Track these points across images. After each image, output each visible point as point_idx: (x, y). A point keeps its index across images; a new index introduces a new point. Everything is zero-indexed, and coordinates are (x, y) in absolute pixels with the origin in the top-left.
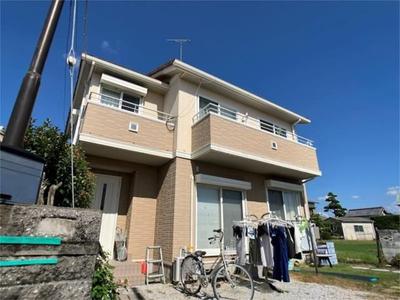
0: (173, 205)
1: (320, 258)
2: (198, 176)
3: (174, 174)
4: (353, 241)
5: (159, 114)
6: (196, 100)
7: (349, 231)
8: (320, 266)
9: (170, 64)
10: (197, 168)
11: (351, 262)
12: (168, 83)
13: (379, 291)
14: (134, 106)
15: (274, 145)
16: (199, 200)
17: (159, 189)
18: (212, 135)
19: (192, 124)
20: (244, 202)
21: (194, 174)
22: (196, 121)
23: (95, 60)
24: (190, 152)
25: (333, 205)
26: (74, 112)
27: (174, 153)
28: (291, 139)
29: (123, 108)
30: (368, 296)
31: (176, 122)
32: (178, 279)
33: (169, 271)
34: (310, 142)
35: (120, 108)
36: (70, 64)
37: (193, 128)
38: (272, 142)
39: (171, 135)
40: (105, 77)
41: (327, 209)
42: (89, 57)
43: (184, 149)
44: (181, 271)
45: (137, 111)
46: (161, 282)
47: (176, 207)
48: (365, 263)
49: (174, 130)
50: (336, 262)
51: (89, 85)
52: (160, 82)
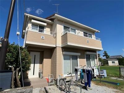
0: (56, 61)
1: (101, 76)
2: (64, 52)
3: (56, 52)
4: (111, 66)
5: (51, 32)
6: (63, 27)
7: (110, 63)
8: (101, 78)
9: (54, 15)
10: (63, 50)
11: (111, 76)
12: (53, 21)
13: (120, 89)
14: (42, 31)
15: (88, 41)
16: (64, 60)
17: (52, 56)
18: (68, 40)
19: (61, 35)
20: (78, 59)
21: (62, 52)
22: (63, 34)
23: (29, 15)
24: (61, 45)
25: (106, 55)
26: (24, 31)
27: (56, 45)
28: (93, 39)
29: (39, 31)
30: (116, 91)
31: (56, 35)
32: (58, 84)
33: (55, 81)
34: (99, 39)
35: (38, 32)
36: (18, 35)
37: (62, 36)
38: (87, 40)
39: (55, 39)
40: (33, 21)
41: (104, 56)
42: (27, 14)
43: (59, 44)
44: (59, 83)
45: (44, 32)
46: (53, 85)
47: (57, 63)
48: (115, 76)
49: (56, 38)
50: (106, 76)
51: (28, 23)
52: (51, 21)
